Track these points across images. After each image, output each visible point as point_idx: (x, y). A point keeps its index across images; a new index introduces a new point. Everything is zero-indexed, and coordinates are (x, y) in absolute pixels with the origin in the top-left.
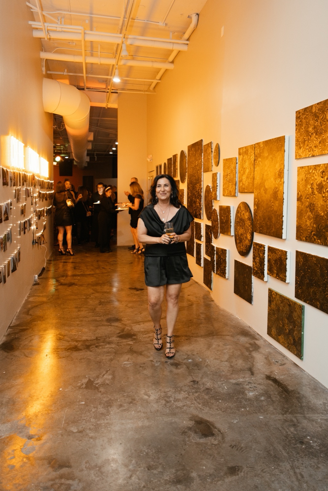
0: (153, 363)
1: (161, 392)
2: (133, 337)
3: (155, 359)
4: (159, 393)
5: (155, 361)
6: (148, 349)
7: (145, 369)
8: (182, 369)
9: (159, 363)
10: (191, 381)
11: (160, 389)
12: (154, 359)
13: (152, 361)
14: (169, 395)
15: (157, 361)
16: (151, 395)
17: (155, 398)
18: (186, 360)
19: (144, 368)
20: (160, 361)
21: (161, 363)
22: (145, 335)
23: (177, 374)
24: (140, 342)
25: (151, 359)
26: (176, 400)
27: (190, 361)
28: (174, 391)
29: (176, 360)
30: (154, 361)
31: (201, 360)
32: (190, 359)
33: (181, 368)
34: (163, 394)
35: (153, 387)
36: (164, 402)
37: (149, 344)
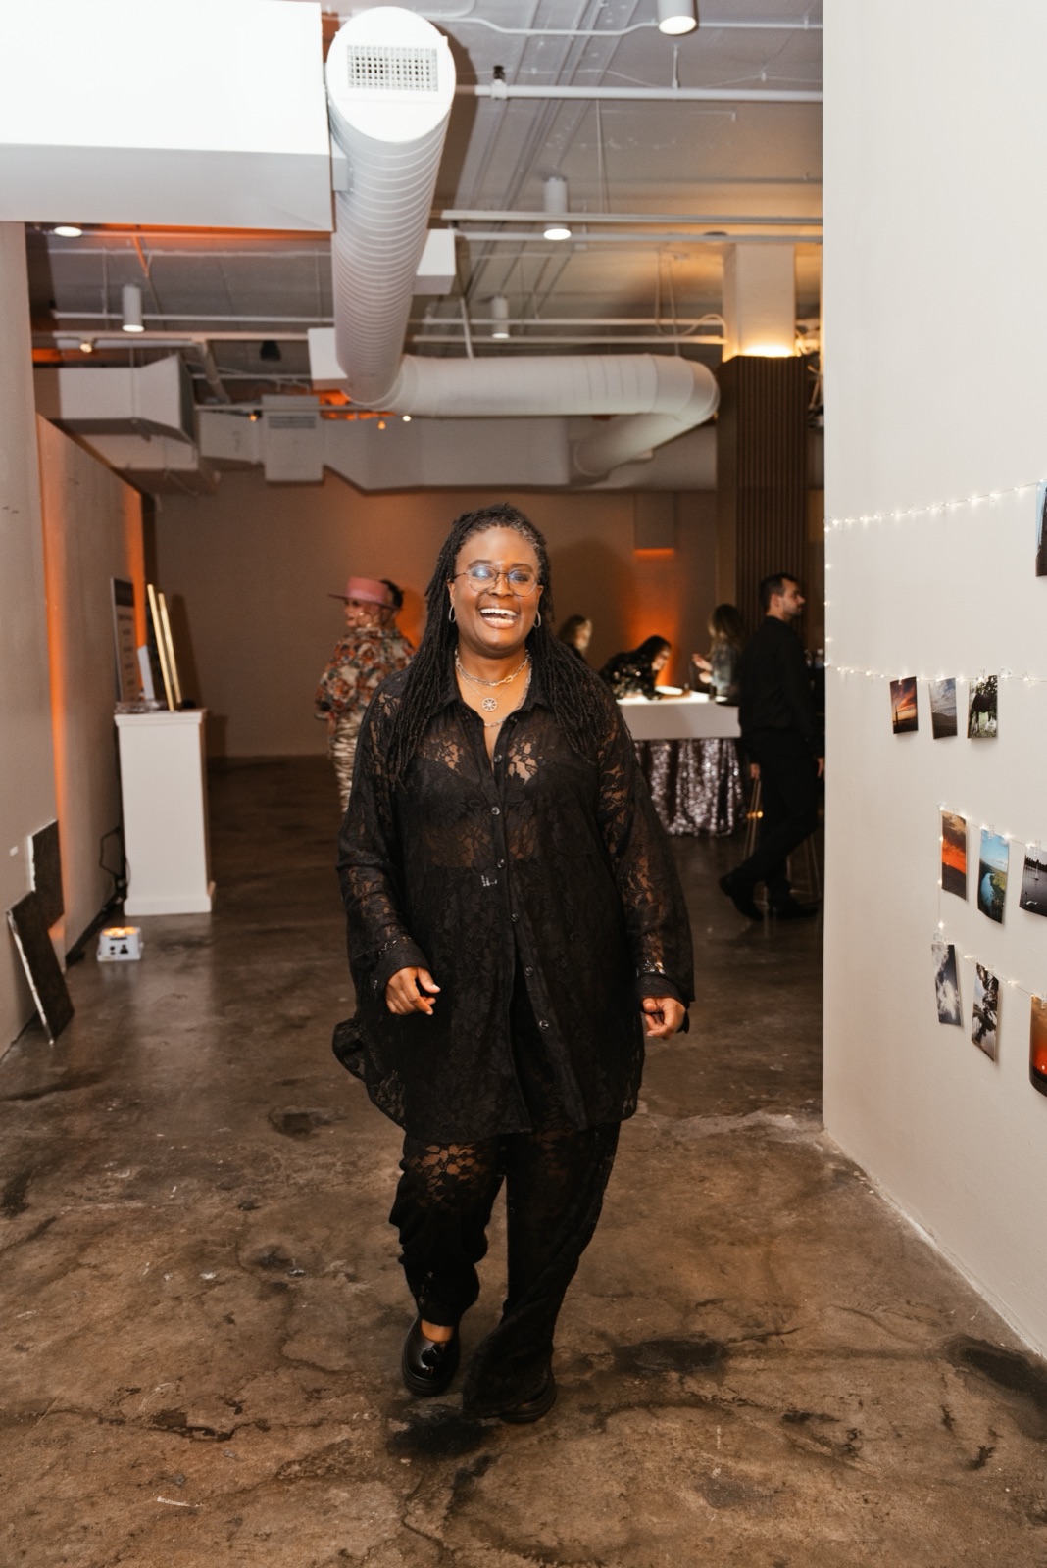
0: (350, 1270)
1: (360, 1183)
2: (405, 1427)
3: (336, 1287)
4: (366, 1181)
5: (342, 1277)
6: (349, 1340)
7: (386, 1249)
8: (261, 1245)
9: (327, 1270)
10: (258, 1208)
11: (360, 1191)
12: (341, 1288)
13: (352, 1278)
14: (341, 1176)
15: (335, 1277)
16: (387, 1178)
17: (381, 1170)
18: (223, 1279)
19: (390, 1251)
20: (324, 1276)
21: (323, 1269)
22: (339, 1439)
23: (286, 1229)
24: (376, 1390)
25: (354, 1288)
26: (328, 1167)
27: (209, 1276)
28: (324, 1185)
29: (259, 1279)
30: (344, 1279)
31: (167, 1277)
32: (207, 1281)
33: (261, 1250)
34: (357, 1179)
35: (376, 1195)
36: (361, 1164)
37: (334, 1373)
